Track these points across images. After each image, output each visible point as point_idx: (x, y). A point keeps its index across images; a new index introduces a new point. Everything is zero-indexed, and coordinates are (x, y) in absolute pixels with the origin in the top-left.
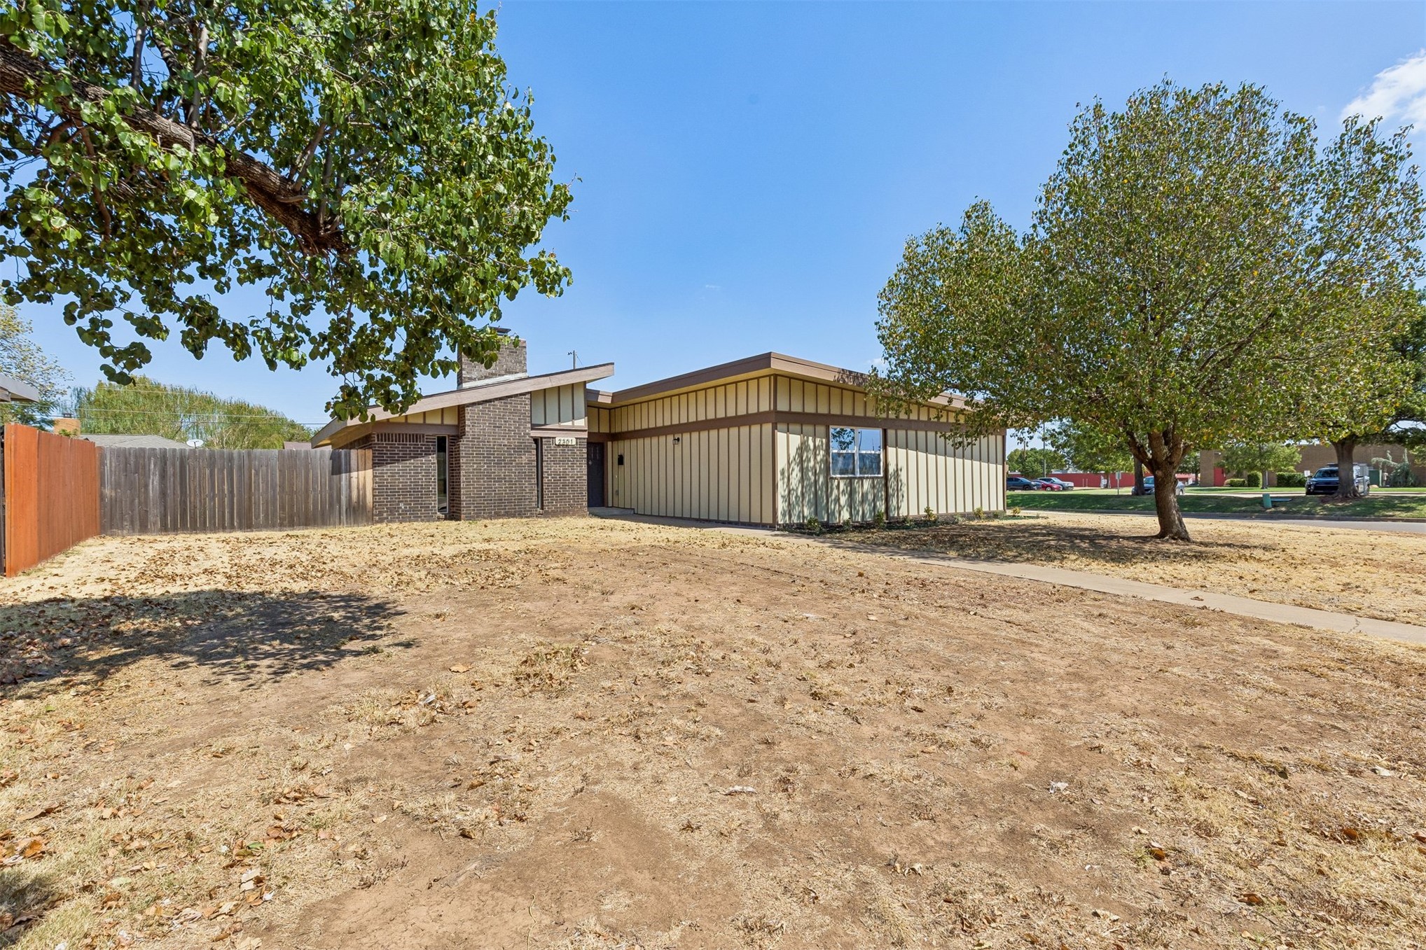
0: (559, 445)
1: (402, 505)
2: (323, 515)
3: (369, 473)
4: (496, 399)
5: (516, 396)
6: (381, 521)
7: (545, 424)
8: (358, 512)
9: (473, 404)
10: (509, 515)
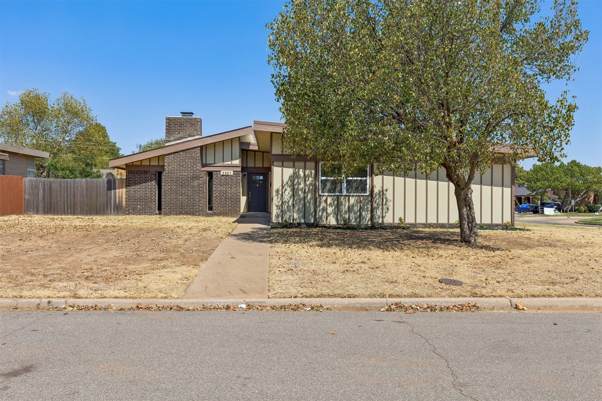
0: (223, 175)
1: (139, 206)
2: (103, 210)
3: (124, 190)
4: (181, 151)
5: (192, 149)
6: (129, 214)
7: (215, 163)
8: (118, 209)
9: (169, 154)
10: (187, 213)
